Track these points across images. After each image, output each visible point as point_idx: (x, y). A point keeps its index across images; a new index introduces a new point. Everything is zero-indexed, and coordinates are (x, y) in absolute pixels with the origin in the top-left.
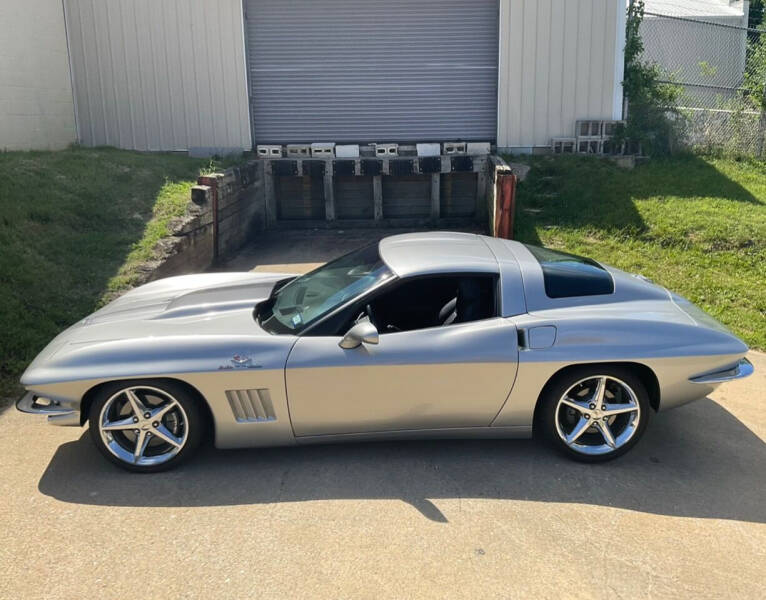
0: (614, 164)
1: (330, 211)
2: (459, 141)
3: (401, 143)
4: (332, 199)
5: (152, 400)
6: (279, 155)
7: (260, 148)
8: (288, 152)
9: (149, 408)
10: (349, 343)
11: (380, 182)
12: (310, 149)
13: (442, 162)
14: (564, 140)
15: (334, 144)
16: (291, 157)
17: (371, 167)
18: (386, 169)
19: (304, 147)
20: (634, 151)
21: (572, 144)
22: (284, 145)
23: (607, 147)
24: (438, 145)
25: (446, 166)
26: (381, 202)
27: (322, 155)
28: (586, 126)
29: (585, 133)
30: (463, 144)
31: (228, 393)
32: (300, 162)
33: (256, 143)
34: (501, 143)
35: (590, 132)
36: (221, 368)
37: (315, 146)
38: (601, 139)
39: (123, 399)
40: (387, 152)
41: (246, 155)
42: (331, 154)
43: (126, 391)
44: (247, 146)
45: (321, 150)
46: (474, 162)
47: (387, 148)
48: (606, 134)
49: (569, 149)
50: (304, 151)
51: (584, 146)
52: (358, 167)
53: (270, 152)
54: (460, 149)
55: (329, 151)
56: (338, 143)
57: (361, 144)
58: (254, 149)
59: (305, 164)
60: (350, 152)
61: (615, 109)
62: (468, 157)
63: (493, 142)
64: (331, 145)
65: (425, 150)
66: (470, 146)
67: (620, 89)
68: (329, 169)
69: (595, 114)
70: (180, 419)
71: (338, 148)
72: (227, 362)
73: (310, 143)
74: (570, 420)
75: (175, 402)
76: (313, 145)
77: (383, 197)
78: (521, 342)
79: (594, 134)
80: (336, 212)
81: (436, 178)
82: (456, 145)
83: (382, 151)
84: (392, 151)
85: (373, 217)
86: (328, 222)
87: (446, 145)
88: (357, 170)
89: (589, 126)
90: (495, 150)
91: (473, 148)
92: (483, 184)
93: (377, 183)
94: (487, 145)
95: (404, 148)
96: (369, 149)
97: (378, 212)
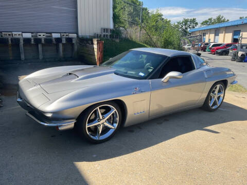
0: (115, 41)
1: (23, 57)
3: (47, 33)
4: (23, 52)
8: (3, 35)
10: (166, 80)
12: (12, 34)
16: (4, 37)
17: (38, 41)
18: (43, 41)
19: (10, 33)
21: (101, 35)
22: (1, 32)
23: (111, 36)
24: (59, 34)
25: (64, 41)
27: (17, 36)
29: (104, 32)
32: (9, 38)
34: (80, 34)
37: (14, 33)
38: (109, 34)
40: (42, 36)
42: (21, 36)
45: (16, 34)
46: (73, 40)
47: (42, 34)
48: (110, 32)
50: (9, 35)
51: (104, 35)
52: (33, 40)
54: (67, 35)
56: (23, 32)
57: (32, 33)
60: (28, 35)
61: (111, 26)
63: (77, 33)
64: (20, 33)
65: (55, 36)
66: (70, 34)
67: (112, 20)
68: (22, 42)
69: (106, 27)
71: (23, 34)
73: (12, 32)
77: (43, 52)
79: (107, 32)
80: (25, 56)
81: (61, 45)
82: (65, 34)
83: (40, 35)
84: (44, 35)
85: (39, 58)
86: (22, 61)
87: (62, 34)
88: (33, 42)
89: (105, 30)
90: (78, 36)
91: (71, 35)
92: (76, 47)
93: (40, 46)
94: (75, 35)
95: (47, 35)
96: (33, 35)
97: (41, 57)
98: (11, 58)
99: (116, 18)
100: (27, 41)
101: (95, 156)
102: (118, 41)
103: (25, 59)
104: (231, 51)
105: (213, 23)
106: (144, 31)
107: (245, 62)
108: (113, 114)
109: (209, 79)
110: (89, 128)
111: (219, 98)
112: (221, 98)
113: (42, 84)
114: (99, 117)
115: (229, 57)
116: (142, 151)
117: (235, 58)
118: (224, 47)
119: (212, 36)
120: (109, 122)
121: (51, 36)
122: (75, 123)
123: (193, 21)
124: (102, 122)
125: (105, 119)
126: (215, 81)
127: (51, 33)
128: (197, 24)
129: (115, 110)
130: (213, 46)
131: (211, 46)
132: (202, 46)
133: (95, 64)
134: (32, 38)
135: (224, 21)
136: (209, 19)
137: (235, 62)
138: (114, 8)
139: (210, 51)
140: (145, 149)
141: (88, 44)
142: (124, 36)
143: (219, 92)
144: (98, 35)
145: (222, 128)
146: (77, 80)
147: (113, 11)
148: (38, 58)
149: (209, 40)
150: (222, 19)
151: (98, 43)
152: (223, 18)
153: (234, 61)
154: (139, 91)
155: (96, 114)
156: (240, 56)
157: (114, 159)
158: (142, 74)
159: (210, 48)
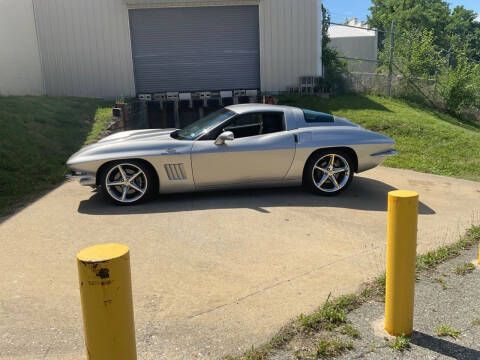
0: (319, 97)
2: (241, 89)
3: (212, 91)
5: (129, 171)
6: (150, 99)
7: (140, 95)
8: (155, 97)
9: (129, 175)
10: (219, 142)
11: (202, 111)
12: (166, 96)
13: (234, 100)
14: (294, 87)
15: (178, 93)
16: (157, 100)
17: (198, 103)
19: (163, 94)
20: (328, 91)
21: (298, 88)
22: (152, 94)
23: (315, 90)
24: (231, 92)
25: (236, 102)
27: (172, 98)
28: (304, 79)
29: (304, 83)
30: (244, 91)
31: (165, 166)
32: (162, 102)
33: (138, 93)
34: (262, 90)
35: (307, 82)
36: (163, 154)
37: (168, 94)
38: (312, 85)
39: (117, 170)
40: (205, 96)
41: (133, 99)
42: (177, 97)
43: (119, 166)
44: (133, 94)
45: (171, 95)
46: (250, 99)
47: (206, 94)
48: (315, 83)
49: (297, 91)
50: (162, 97)
51: (304, 89)
52: (191, 103)
53: (145, 97)
54: (242, 93)
55: (175, 96)
56: (180, 92)
57: (192, 92)
58: (137, 97)
59: (164, 103)
60: (186, 96)
63: (259, 89)
64: (176, 93)
65: (224, 94)
66: (247, 91)
67: (320, 61)
68: (177, 106)
69: (308, 73)
70: (143, 179)
71: (180, 94)
72: (164, 151)
73: (166, 92)
74: (319, 176)
75: (141, 171)
78: (296, 140)
79: (309, 83)
82: (240, 91)
83: (203, 95)
84: (208, 95)
87: (235, 92)
88: (191, 106)
90: (259, 93)
91: (249, 93)
94: (256, 91)
95: (214, 94)
96: (195, 95)
100: (183, 104)
102: (326, 96)
108: (140, 175)
110: (110, 186)
112: (346, 177)
121: (219, 96)
124: (127, 183)
125: (130, 180)
127: (219, 91)
134: (191, 100)
151: (265, 102)
154: (172, 152)
158: (193, 135)
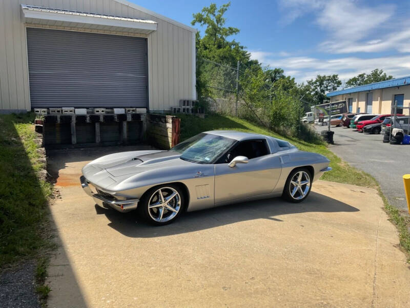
0: (198, 117)
1: (74, 140)
2: (131, 107)
3: (107, 108)
4: (75, 134)
5: (164, 194)
6: (46, 113)
7: (36, 110)
8: (51, 112)
10: (233, 165)
11: (99, 125)
12: (62, 110)
13: (128, 116)
14: (177, 108)
15: (73, 108)
16: (52, 114)
17: (95, 118)
18: (102, 119)
19: (59, 109)
20: (203, 113)
21: (179, 109)
22: (48, 108)
23: (193, 111)
24: (123, 110)
25: (129, 118)
26: (99, 134)
27: (68, 113)
29: (184, 105)
30: (134, 109)
31: (196, 187)
32: (59, 116)
33: (32, 108)
34: (151, 109)
35: (186, 104)
38: (190, 107)
39: (158, 193)
40: (100, 112)
41: (28, 113)
42: (73, 112)
43: (160, 190)
44: (29, 109)
45: (67, 111)
46: (142, 116)
47: (100, 110)
48: (192, 105)
49: (179, 111)
50: (58, 111)
51: (184, 109)
53: (41, 112)
54: (133, 111)
55: (72, 111)
56: (75, 108)
57: (87, 108)
58: (33, 111)
59: (62, 118)
60: (83, 112)
61: (194, 97)
62: (138, 114)
63: (147, 107)
64: (72, 109)
65: (118, 111)
66: (137, 109)
67: (195, 88)
68: (74, 120)
69: (186, 98)
71: (76, 109)
73: (61, 107)
74: (292, 188)
76: (63, 108)
77: (101, 133)
78: (281, 161)
79: (188, 105)
80: (77, 139)
81: (125, 124)
82: (132, 109)
83: (98, 111)
84: (103, 111)
86: (74, 145)
87: (127, 109)
88: (88, 120)
89: (185, 102)
90: (148, 111)
91: (139, 111)
92: (145, 126)
93: (97, 126)
94: (145, 109)
95: (108, 110)
96: (90, 110)
97: (98, 139)
98: (58, 141)
99: (200, 86)
100: (81, 119)
101: (155, 234)
102: (202, 116)
103: (77, 143)
104: (383, 128)
105: (366, 83)
106: (243, 102)
107: (403, 144)
108: (175, 197)
109: (287, 164)
110: (151, 209)
111: (304, 187)
112: (307, 188)
113: (108, 168)
114: (161, 199)
115: (381, 137)
116: (201, 231)
117: (388, 138)
118: (378, 121)
119: (362, 104)
120: (172, 206)
121: (113, 112)
122: (138, 203)
123: (334, 79)
124: (164, 204)
125: (167, 202)
126: (294, 167)
127: (112, 108)
128: (339, 83)
129: (177, 193)
130: (361, 119)
131: (356, 120)
132: (345, 119)
133: (168, 148)
134: (88, 115)
135: (384, 79)
136: (360, 76)
137: (388, 145)
138: (198, 73)
139: (354, 128)
140: (204, 230)
141: (161, 123)
142: (213, 109)
143: (303, 179)
144: (175, 109)
145: (296, 217)
146: (143, 165)
147: (197, 77)
148: (94, 142)
149: (358, 109)
150: (381, 75)
151: (172, 121)
152: (383, 74)
153: (388, 142)
154: (201, 175)
155: (158, 197)
156: (395, 135)
157: (172, 236)
158: (207, 159)
159: (356, 123)
